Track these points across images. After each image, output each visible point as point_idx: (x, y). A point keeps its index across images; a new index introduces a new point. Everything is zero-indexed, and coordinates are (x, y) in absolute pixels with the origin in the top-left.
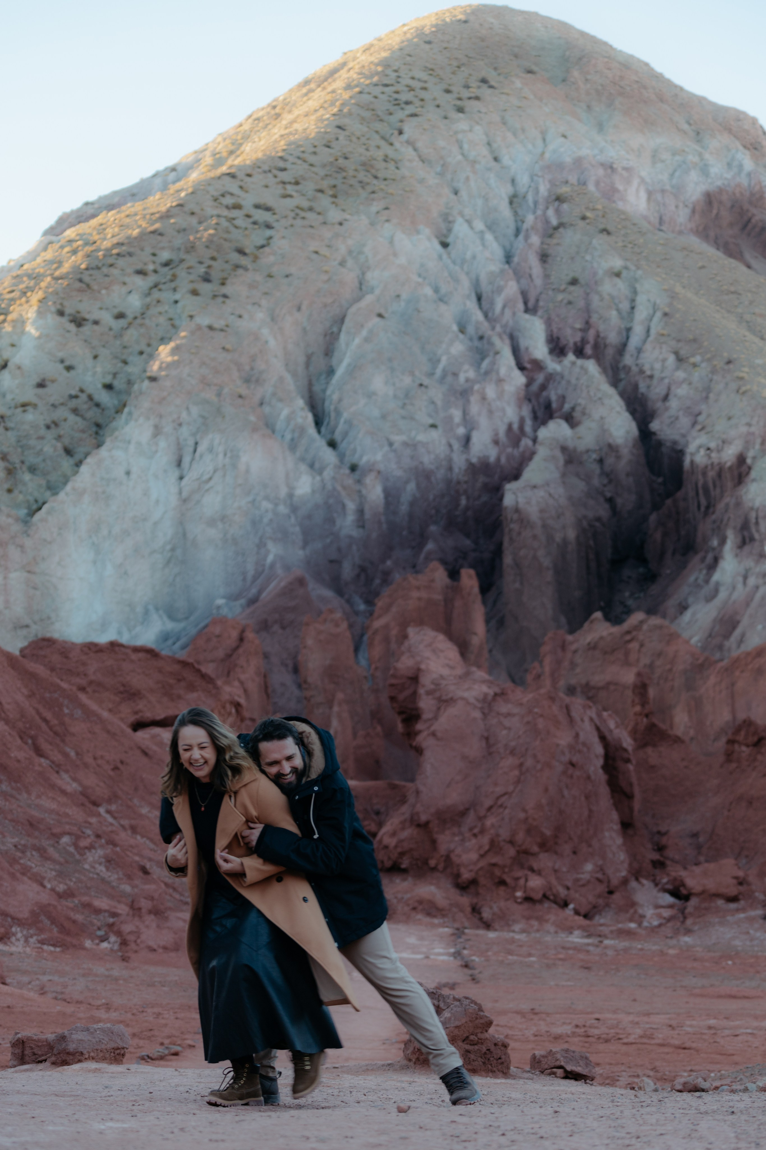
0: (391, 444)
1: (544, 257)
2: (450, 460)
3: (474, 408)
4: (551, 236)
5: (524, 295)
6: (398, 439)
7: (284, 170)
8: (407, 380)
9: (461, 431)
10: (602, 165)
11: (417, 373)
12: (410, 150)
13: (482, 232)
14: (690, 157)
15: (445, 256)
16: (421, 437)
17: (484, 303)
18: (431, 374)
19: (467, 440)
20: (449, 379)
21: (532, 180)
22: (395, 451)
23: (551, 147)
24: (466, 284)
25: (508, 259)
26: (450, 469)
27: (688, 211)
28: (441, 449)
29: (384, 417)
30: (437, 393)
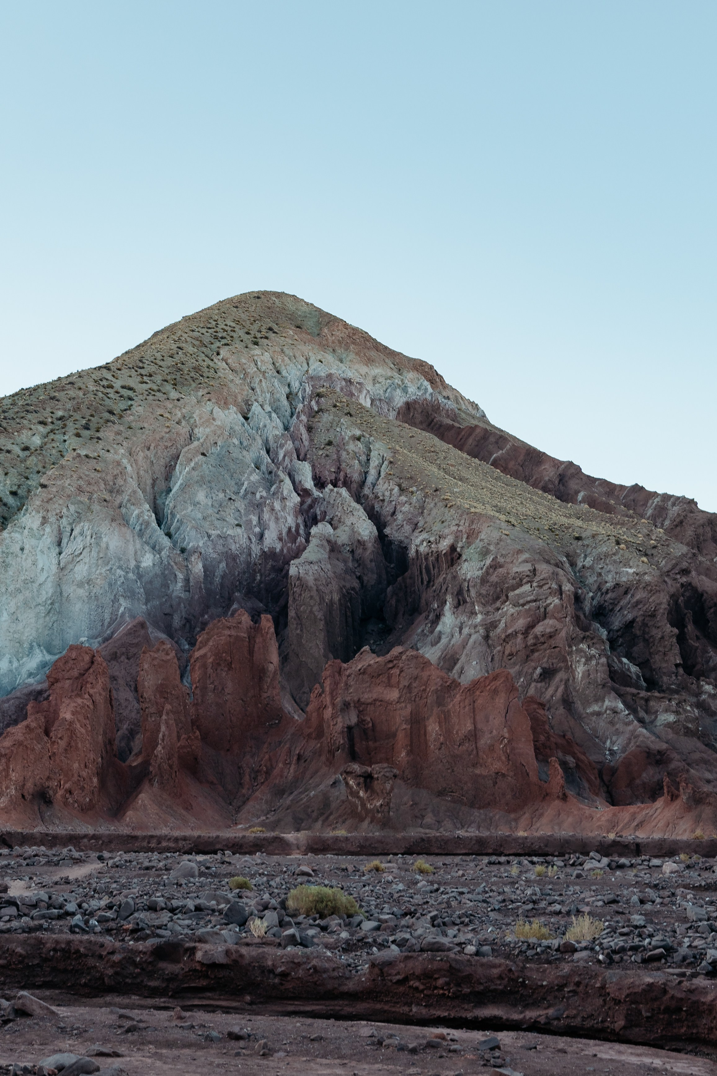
0: (209, 536)
1: (310, 429)
2: (250, 549)
3: (266, 516)
4: (314, 417)
5: (298, 451)
6: (214, 533)
7: (141, 368)
8: (221, 495)
9: (257, 530)
10: (344, 379)
11: (228, 491)
12: (224, 363)
13: (270, 412)
14: (396, 381)
15: (246, 425)
16: (230, 532)
17: (271, 454)
18: (237, 493)
19: (261, 536)
20: (249, 496)
21: (301, 385)
22: (212, 541)
23: (312, 367)
24: (259, 441)
25: (286, 428)
26: (250, 555)
27: (395, 413)
28: (244, 541)
29: (204, 518)
30: (241, 505)
